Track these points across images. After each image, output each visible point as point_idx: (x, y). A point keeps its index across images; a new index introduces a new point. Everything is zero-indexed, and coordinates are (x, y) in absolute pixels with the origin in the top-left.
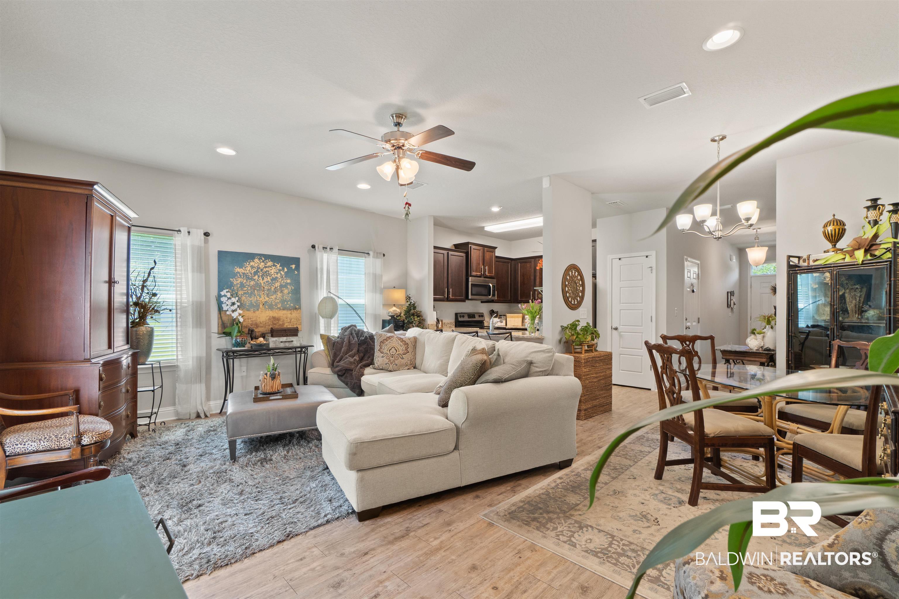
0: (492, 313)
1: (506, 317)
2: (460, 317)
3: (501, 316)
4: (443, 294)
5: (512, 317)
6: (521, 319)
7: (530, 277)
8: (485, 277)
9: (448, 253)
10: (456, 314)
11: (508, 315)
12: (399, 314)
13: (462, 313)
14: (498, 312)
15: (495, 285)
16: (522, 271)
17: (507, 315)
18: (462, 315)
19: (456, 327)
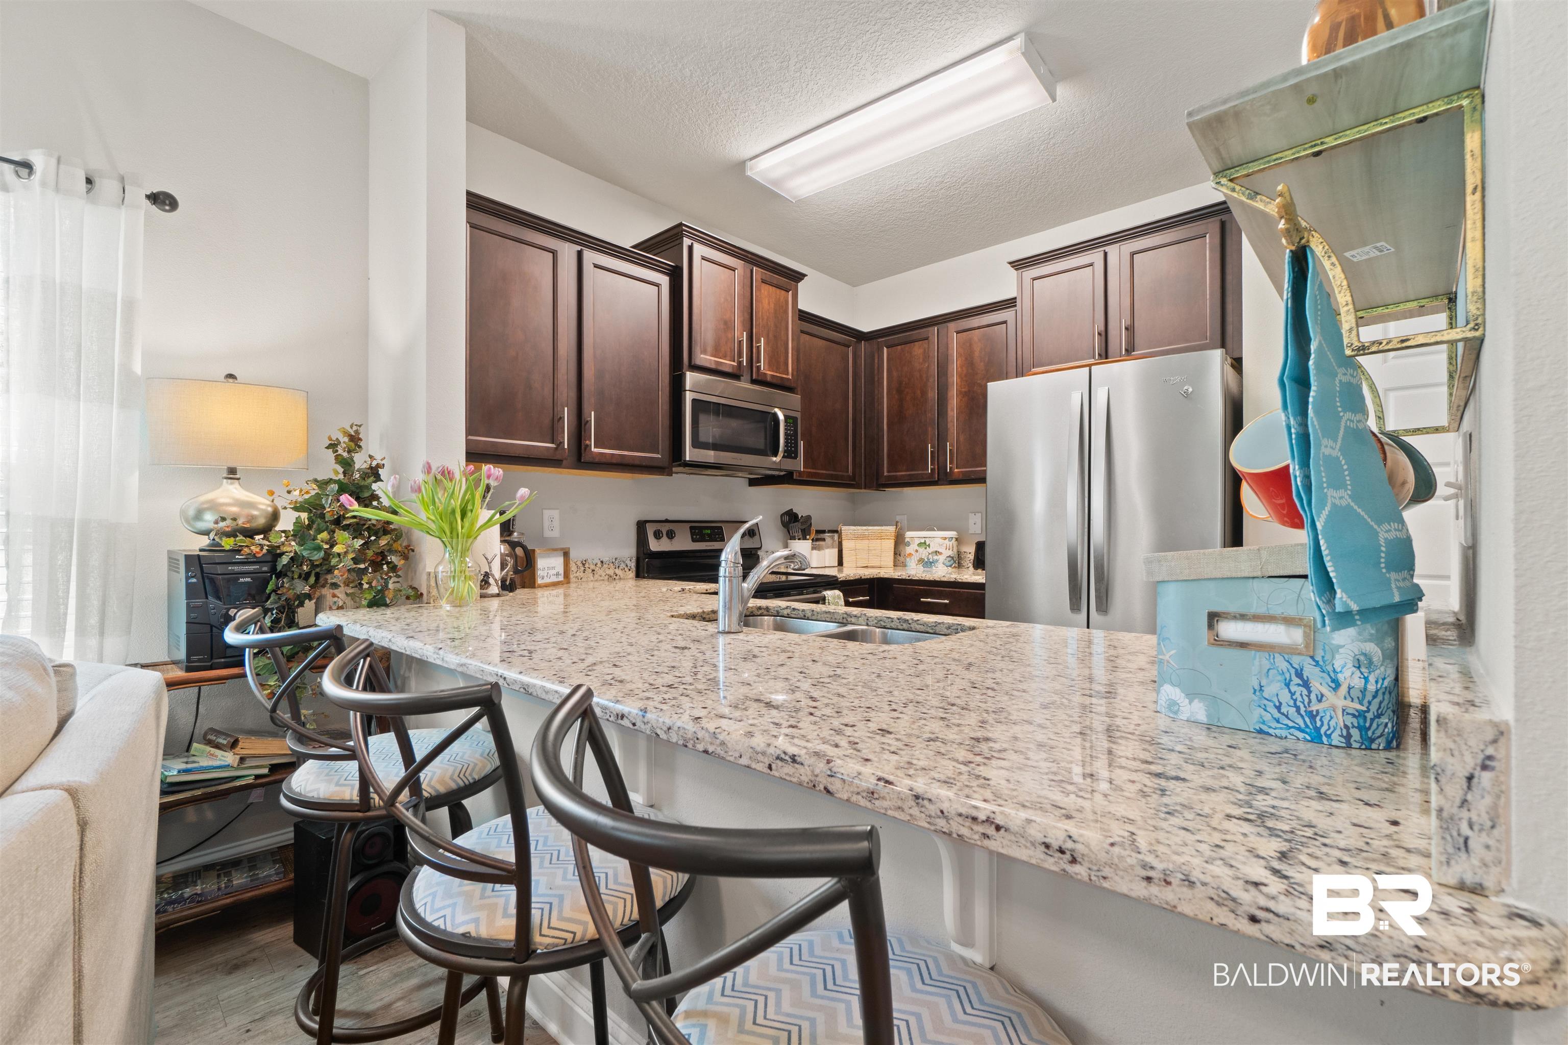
0: (790, 522)
1: (840, 537)
2: (658, 535)
3: (823, 532)
4: (553, 434)
5: (862, 537)
6: (890, 544)
7: (924, 393)
8: (754, 382)
9: (580, 254)
10: (641, 526)
11: (846, 530)
12: (261, 521)
13: (667, 521)
14: (809, 518)
15: (798, 415)
16: (895, 374)
17: (844, 528)
18: (668, 528)
19: (639, 575)
